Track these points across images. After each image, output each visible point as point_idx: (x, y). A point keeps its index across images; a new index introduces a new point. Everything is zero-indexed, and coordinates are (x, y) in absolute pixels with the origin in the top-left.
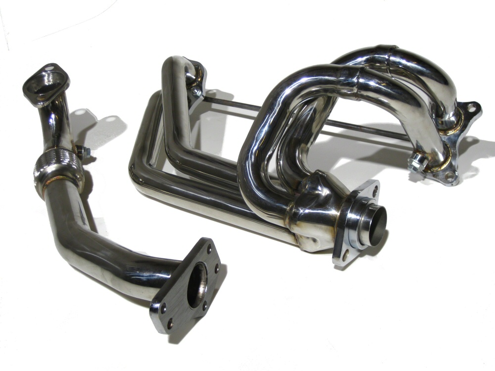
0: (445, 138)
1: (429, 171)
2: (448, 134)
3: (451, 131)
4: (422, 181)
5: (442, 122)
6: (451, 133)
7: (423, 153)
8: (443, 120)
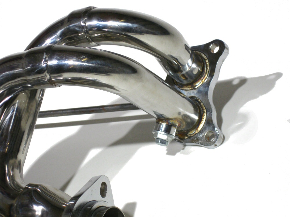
0: (194, 92)
1: (186, 137)
2: (196, 87)
3: (199, 83)
4: (182, 151)
5: (183, 75)
6: (198, 84)
7: (166, 120)
8: (184, 72)
